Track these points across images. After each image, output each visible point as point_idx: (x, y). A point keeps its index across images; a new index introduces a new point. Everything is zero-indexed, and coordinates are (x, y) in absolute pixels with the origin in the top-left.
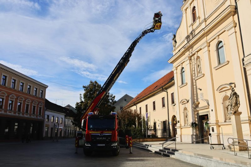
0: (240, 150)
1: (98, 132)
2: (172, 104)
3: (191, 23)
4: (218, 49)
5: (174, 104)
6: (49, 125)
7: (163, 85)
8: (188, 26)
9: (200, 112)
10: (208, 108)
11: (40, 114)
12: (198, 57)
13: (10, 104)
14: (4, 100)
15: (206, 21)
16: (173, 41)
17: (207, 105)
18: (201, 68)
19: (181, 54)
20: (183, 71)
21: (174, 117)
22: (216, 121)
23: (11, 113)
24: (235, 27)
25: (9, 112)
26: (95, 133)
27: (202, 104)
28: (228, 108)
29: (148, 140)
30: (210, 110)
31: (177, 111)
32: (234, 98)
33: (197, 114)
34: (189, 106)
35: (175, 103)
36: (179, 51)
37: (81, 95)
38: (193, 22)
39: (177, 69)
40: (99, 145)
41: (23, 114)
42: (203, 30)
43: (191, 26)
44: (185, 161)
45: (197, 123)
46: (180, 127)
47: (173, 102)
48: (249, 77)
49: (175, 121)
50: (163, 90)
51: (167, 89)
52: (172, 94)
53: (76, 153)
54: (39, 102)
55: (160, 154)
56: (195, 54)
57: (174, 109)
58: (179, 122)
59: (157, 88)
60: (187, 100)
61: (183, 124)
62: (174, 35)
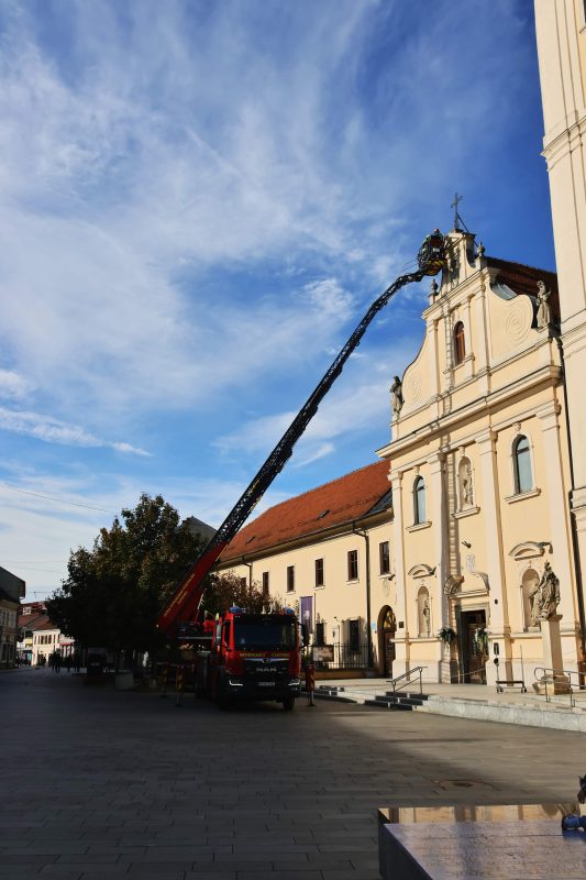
0: (557, 693)
1: (259, 655)
2: (382, 574)
3: (449, 364)
4: (516, 452)
5: (389, 576)
7: (356, 517)
8: (441, 369)
9: (464, 602)
10: (488, 595)
12: (465, 461)
15: (490, 375)
16: (393, 394)
17: (483, 586)
18: (471, 489)
19: (419, 442)
20: (419, 486)
21: (387, 609)
22: (505, 627)
24: (558, 414)
27: (471, 583)
28: (532, 599)
30: (491, 599)
31: (399, 595)
32: (550, 586)
33: (456, 607)
34: (435, 585)
35: (392, 571)
36: (414, 432)
38: (455, 364)
39: (401, 479)
40: (262, 684)
42: (483, 400)
43: (450, 373)
45: (455, 630)
46: (407, 638)
47: (385, 567)
48: (580, 536)
49: (388, 622)
50: (354, 530)
51: (366, 527)
52: (384, 547)
55: (385, 706)
56: (457, 449)
57: (386, 587)
58: (401, 625)
59: (328, 517)
60: (429, 569)
61: (414, 633)
62: (397, 379)
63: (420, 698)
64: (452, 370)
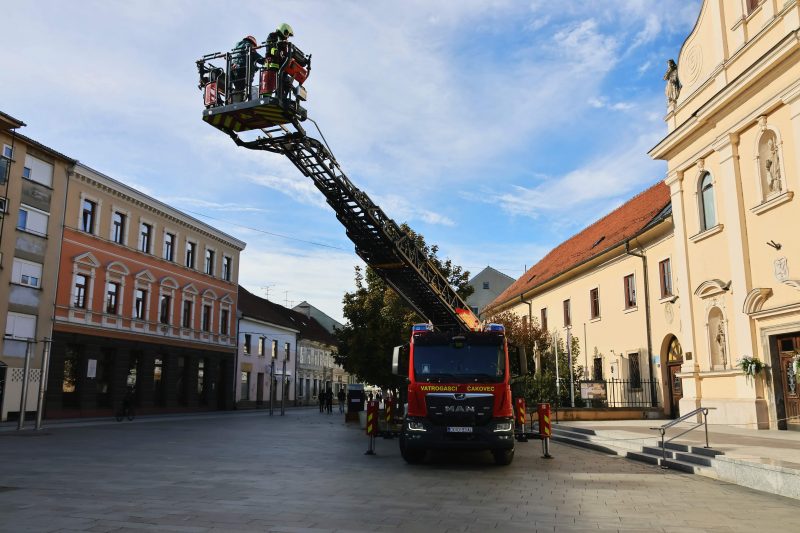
1: (450, 389)
2: (663, 297)
3: (739, 16)
5: (671, 298)
6: (250, 364)
7: (628, 233)
8: (729, 25)
9: (774, 322)
11: (224, 331)
12: (768, 135)
13: (138, 301)
14: (122, 289)
16: (668, 82)
18: (778, 171)
19: (701, 127)
20: (705, 184)
21: (673, 338)
23: (141, 326)
25: (137, 326)
26: (439, 392)
29: (583, 414)
31: (686, 322)
34: (731, 303)
35: (675, 292)
36: (694, 115)
37: (358, 269)
38: (749, 12)
39: (682, 180)
40: (453, 429)
41: (176, 331)
42: (793, 36)
43: (742, 26)
44: (757, 488)
45: (762, 359)
46: (697, 372)
47: (666, 291)
49: (674, 353)
50: (629, 251)
51: (642, 245)
52: (664, 265)
53: (370, 453)
54: (222, 295)
55: (654, 462)
56: (756, 123)
57: (669, 312)
58: (689, 356)
59: (603, 243)
60: (721, 283)
61: (705, 365)
62: (672, 62)
63: (705, 456)
64: (745, 21)
